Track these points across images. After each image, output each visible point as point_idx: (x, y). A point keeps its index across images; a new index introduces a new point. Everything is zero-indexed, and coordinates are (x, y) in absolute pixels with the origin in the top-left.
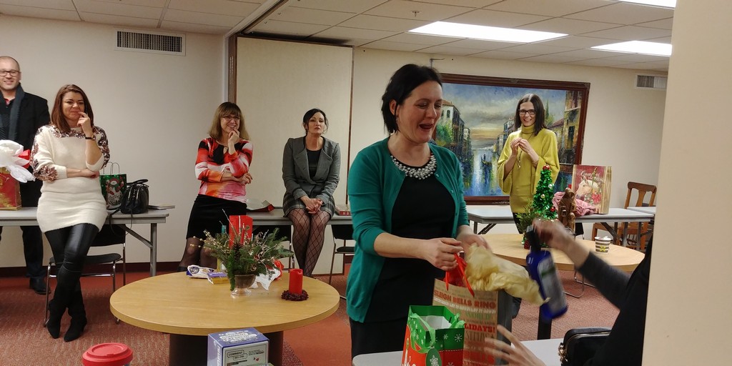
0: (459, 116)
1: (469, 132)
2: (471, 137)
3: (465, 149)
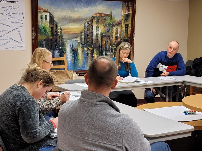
0: (53, 19)
1: (61, 29)
2: (62, 32)
3: (59, 41)
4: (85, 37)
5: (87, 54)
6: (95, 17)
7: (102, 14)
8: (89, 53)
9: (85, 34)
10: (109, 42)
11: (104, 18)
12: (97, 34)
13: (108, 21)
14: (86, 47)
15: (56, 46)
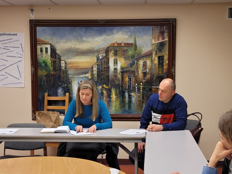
0: (55, 52)
1: (66, 63)
2: (67, 67)
3: (64, 77)
4: (97, 73)
5: (102, 94)
6: (111, 48)
7: (121, 43)
8: (105, 92)
9: (98, 69)
10: (133, 79)
11: (125, 48)
12: (116, 69)
13: (130, 53)
14: (100, 84)
15: (60, 83)
